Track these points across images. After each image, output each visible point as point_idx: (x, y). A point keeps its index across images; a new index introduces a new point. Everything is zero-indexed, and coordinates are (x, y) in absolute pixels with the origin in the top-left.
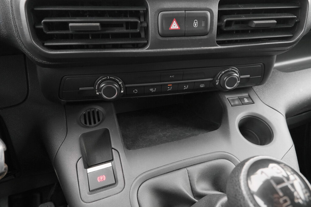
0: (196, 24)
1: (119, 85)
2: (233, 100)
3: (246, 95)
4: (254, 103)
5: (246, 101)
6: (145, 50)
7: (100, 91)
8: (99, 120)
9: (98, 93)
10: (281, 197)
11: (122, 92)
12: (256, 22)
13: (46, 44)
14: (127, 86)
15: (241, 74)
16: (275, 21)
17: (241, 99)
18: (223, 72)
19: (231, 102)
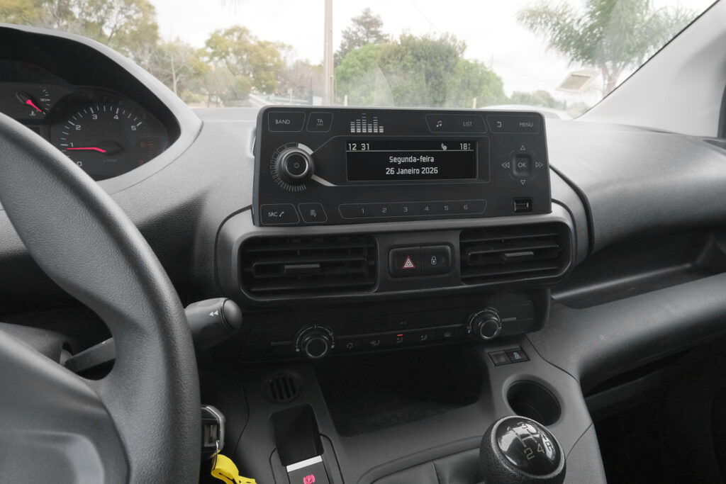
0: (434, 262)
1: (329, 337)
2: (497, 356)
3: (516, 347)
4: (529, 360)
5: (517, 356)
6: (372, 293)
7: (304, 347)
8: (294, 392)
9: (298, 350)
10: (525, 448)
11: (333, 347)
12: (508, 255)
13: (253, 290)
14: (339, 337)
15: (502, 316)
16: (532, 253)
17: (509, 354)
18: (476, 315)
19: (493, 359)
